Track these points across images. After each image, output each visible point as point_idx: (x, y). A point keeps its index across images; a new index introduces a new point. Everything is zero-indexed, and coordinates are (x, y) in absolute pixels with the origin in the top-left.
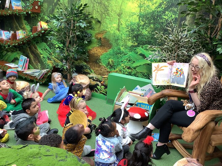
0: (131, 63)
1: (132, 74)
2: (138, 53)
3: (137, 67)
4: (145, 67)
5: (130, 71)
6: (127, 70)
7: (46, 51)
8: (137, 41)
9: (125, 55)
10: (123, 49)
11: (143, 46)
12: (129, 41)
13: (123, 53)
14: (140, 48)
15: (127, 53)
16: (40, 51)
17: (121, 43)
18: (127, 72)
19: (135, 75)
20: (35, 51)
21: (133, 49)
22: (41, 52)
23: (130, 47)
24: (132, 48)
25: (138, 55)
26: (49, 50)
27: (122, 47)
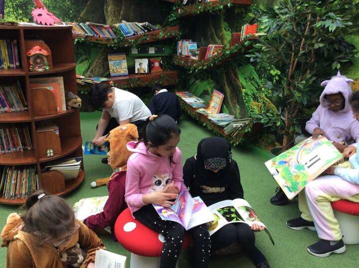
7: (253, 82)
16: (242, 81)
20: (235, 81)
22: (244, 84)
26: (258, 80)
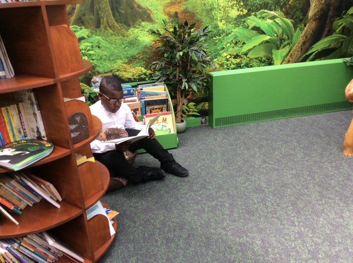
0: (240, 46)
1: (242, 65)
2: (249, 26)
3: (249, 50)
4: (262, 47)
5: (238, 60)
6: (233, 60)
8: (246, 5)
9: (227, 35)
10: (223, 24)
11: (257, 13)
12: (232, 8)
13: (223, 32)
14: (252, 17)
15: (230, 31)
17: (218, 15)
18: (234, 64)
19: (247, 65)
21: (241, 21)
23: (236, 19)
24: (238, 20)
25: (250, 30)
27: (221, 21)
